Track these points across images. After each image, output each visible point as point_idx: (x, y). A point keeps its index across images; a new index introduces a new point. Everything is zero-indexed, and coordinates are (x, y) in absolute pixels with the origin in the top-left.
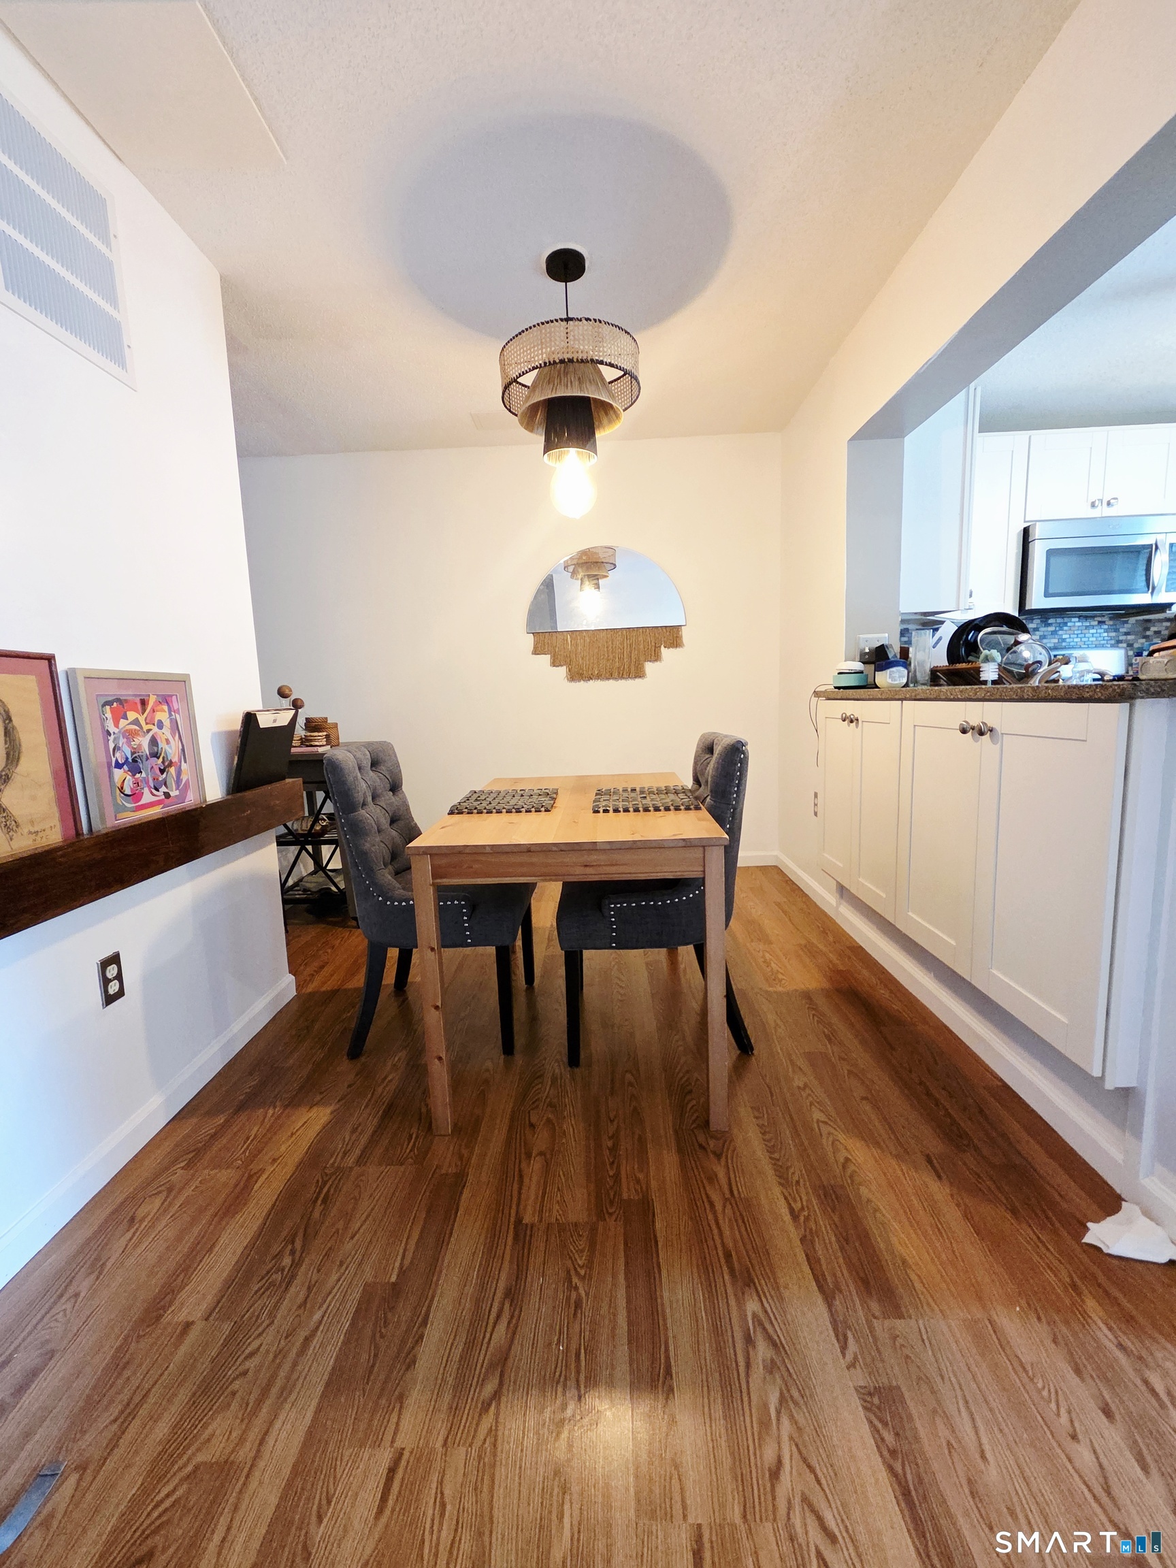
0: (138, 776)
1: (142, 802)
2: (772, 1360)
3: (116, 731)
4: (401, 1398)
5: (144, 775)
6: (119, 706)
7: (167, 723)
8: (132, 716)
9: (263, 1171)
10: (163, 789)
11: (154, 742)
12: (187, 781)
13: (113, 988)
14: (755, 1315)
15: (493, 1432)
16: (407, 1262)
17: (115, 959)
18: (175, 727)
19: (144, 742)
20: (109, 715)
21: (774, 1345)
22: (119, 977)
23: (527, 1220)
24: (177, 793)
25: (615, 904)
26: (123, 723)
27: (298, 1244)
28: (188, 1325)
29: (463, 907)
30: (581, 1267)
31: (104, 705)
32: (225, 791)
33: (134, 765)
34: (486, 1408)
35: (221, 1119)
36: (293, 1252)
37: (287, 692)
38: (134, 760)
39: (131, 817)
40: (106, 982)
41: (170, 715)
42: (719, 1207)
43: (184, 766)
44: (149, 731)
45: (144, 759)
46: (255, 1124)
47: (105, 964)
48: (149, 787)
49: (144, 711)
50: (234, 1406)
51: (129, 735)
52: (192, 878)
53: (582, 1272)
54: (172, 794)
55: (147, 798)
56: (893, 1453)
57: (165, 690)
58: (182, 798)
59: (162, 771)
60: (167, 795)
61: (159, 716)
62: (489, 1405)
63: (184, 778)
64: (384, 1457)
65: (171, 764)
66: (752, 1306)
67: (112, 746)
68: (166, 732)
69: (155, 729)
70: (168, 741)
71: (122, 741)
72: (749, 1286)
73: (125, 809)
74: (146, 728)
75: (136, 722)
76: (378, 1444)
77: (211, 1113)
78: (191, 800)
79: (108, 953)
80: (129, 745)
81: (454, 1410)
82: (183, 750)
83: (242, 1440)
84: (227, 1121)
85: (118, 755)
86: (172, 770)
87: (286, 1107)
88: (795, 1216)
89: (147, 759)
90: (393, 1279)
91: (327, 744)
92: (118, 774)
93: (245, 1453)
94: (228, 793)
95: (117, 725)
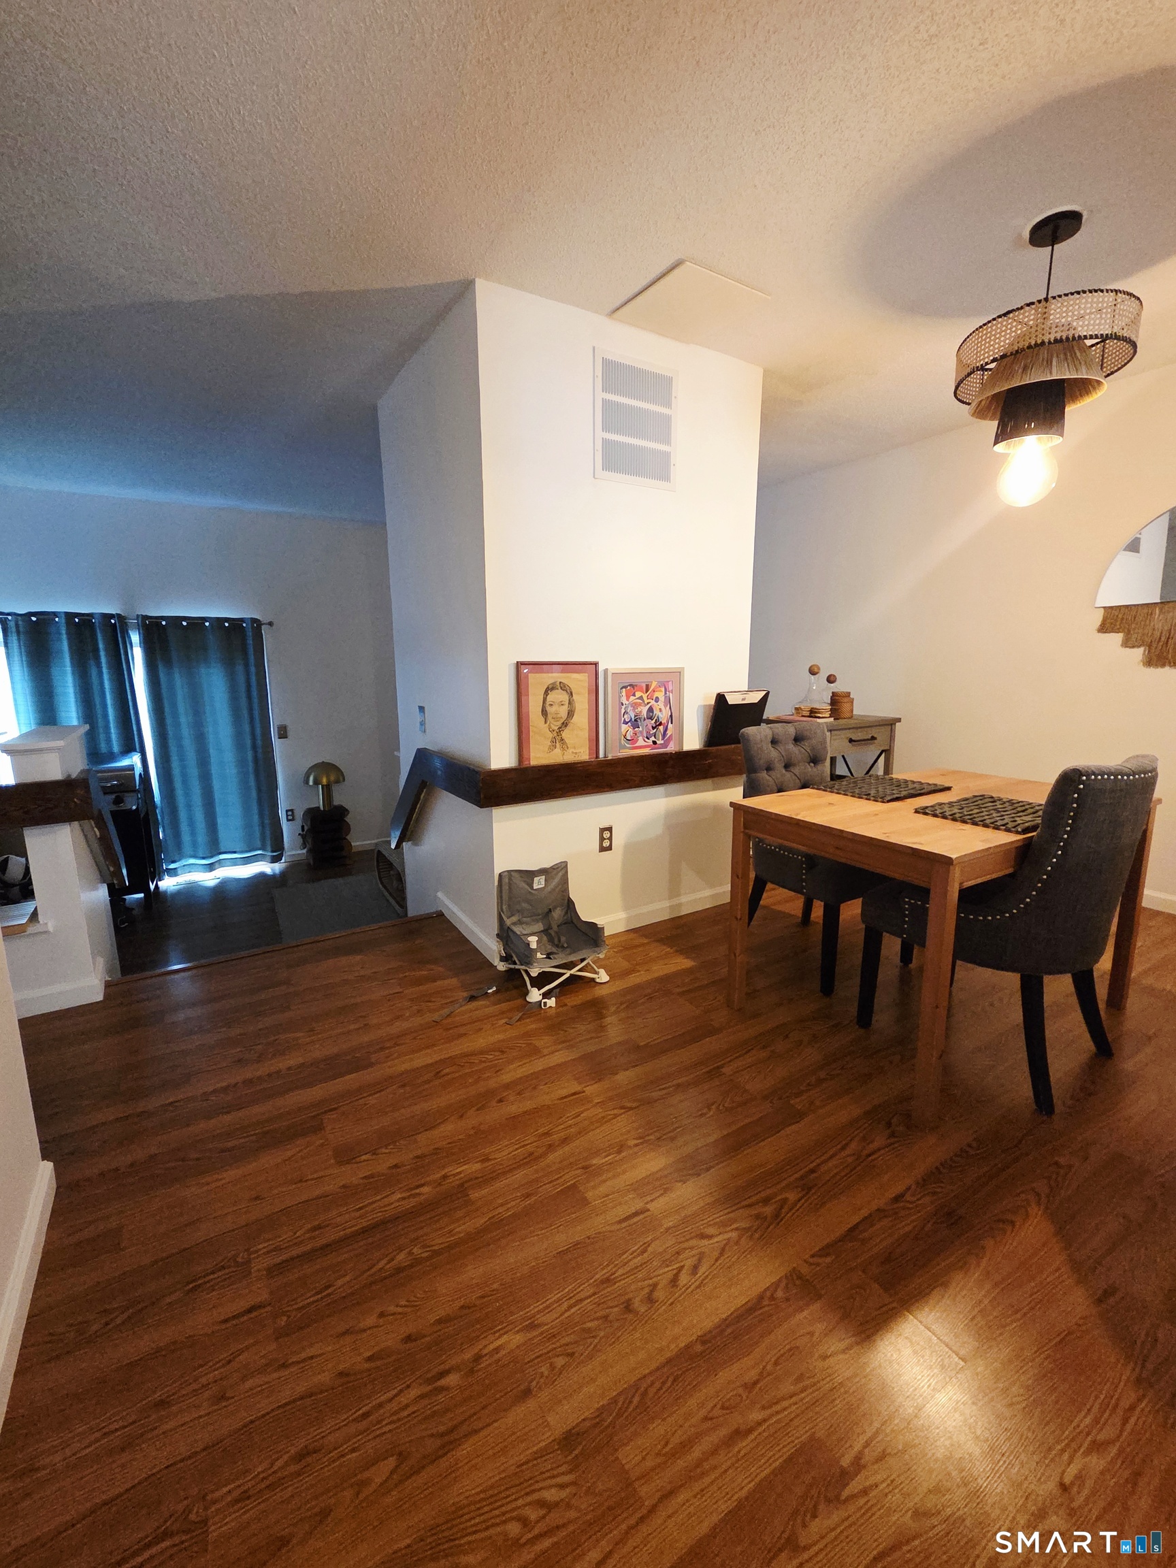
0: (637, 729)
1: (637, 745)
2: (766, 1217)
3: (627, 703)
4: (600, 1080)
5: (641, 729)
6: (631, 688)
7: (662, 699)
8: (638, 694)
9: (639, 971)
10: (653, 739)
11: (651, 710)
12: (671, 736)
13: (606, 844)
14: (785, 1200)
15: (616, 1116)
16: (652, 1043)
17: (610, 829)
18: (668, 701)
19: (644, 710)
20: (624, 694)
21: (777, 1216)
22: (610, 839)
23: (723, 1070)
24: (662, 742)
25: (910, 899)
26: (632, 698)
27: (622, 1007)
28: (566, 1005)
29: (802, 863)
30: (723, 1106)
31: (622, 688)
32: (703, 743)
33: (635, 723)
34: (622, 1108)
35: (646, 941)
36: (618, 1008)
37: (816, 670)
38: (635, 720)
39: (628, 752)
40: (602, 839)
41: (666, 693)
42: (848, 1152)
43: (670, 726)
44: (648, 703)
45: (642, 720)
46: (655, 950)
47: (602, 830)
48: (643, 737)
49: (647, 691)
50: (554, 1038)
51: (635, 706)
52: (667, 796)
53: (721, 1108)
54: (658, 742)
55: (641, 742)
56: (772, 1298)
57: (663, 678)
58: (665, 745)
59: (653, 728)
60: (654, 743)
61: (656, 694)
62: (625, 1108)
63: (669, 733)
64: (579, 1088)
65: (661, 724)
66: (792, 1196)
67: (623, 711)
68: (661, 704)
69: (653, 702)
70: (660, 710)
71: (630, 709)
72: (803, 1190)
73: (625, 747)
74: (646, 701)
75: (641, 698)
76: (580, 1083)
77: (646, 937)
78: (672, 748)
79: (606, 825)
80: (634, 710)
81: (611, 1099)
82: (671, 716)
83: (547, 1047)
84: (648, 943)
85: (626, 716)
86: (661, 728)
87: (677, 951)
88: (897, 1199)
89: (645, 720)
90: (642, 1044)
91: (830, 717)
92: (624, 727)
93: (545, 1051)
94: (705, 746)
95: (628, 700)
